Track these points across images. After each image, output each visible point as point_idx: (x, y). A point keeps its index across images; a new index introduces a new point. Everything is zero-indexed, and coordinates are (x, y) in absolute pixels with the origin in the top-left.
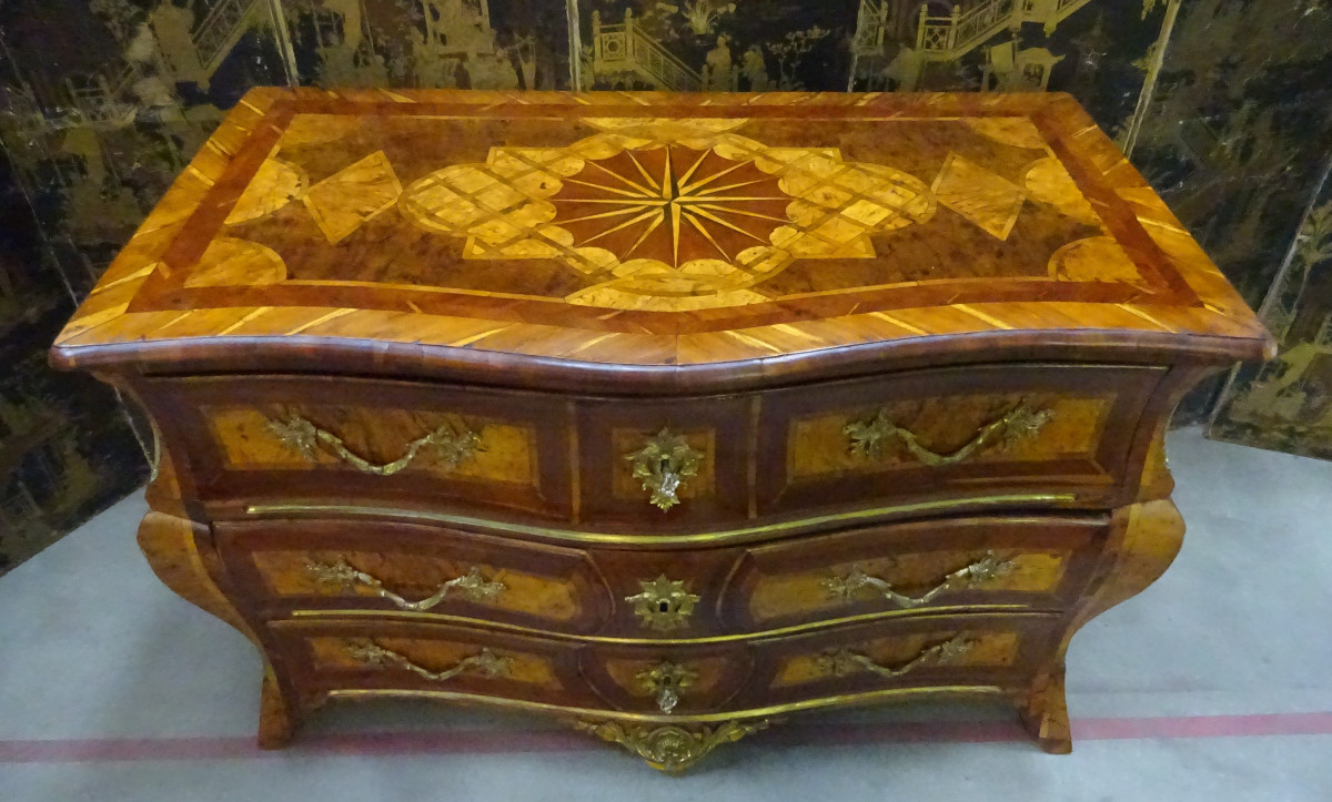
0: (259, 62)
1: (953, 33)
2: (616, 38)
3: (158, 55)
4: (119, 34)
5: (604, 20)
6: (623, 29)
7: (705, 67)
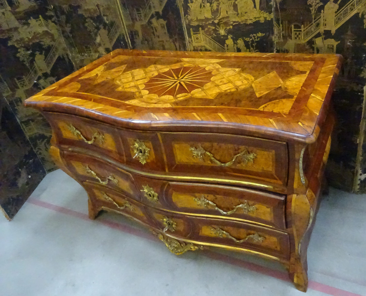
0: (122, 43)
1: (303, 34)
2: (198, 36)
3: (101, 41)
4: (93, 36)
5: (194, 31)
6: (199, 33)
7: (225, 45)
